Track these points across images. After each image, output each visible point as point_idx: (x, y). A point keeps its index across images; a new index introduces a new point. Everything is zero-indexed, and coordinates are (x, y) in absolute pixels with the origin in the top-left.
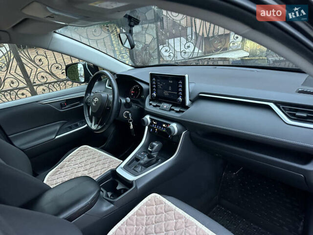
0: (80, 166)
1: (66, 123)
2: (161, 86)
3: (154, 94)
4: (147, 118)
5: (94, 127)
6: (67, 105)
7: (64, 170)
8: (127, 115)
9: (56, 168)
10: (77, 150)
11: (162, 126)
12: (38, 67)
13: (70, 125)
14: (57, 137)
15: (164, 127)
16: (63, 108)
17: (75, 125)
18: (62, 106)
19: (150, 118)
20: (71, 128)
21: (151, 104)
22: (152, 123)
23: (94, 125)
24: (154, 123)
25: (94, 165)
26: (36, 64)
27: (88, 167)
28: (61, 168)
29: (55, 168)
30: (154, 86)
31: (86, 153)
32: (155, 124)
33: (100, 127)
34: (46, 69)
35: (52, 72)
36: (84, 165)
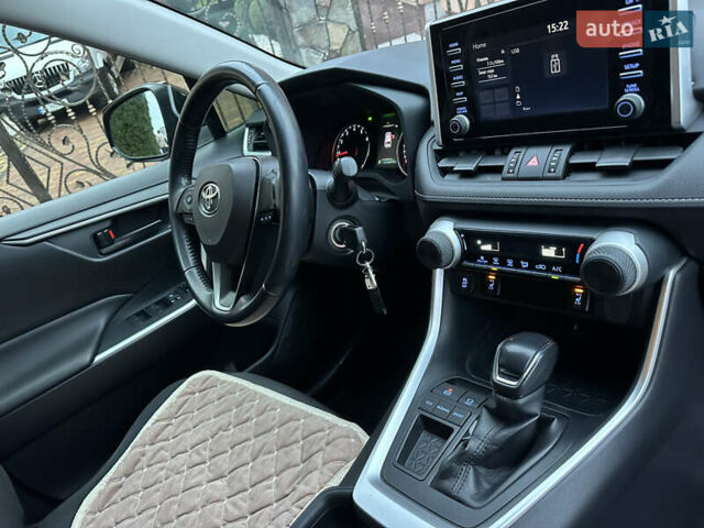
0: (196, 459)
1: (126, 301)
2: (498, 70)
3: (463, 119)
4: (445, 231)
5: (221, 304)
6: (117, 236)
7: (137, 480)
8: (347, 236)
9: (110, 474)
10: (177, 393)
11: (536, 259)
12: (64, 161)
13: (143, 307)
14: (98, 358)
15: (549, 262)
16: (104, 251)
17: (157, 303)
18: (99, 243)
19: (459, 231)
20: (147, 317)
21: (444, 171)
22: (471, 253)
23: (222, 296)
24: (487, 248)
25: (247, 456)
26: (57, 153)
27: (224, 462)
28: (127, 476)
29: (106, 478)
30: (459, 81)
31: (212, 402)
32: (489, 256)
33: (245, 303)
34: (86, 161)
35: (101, 168)
36: (207, 454)
